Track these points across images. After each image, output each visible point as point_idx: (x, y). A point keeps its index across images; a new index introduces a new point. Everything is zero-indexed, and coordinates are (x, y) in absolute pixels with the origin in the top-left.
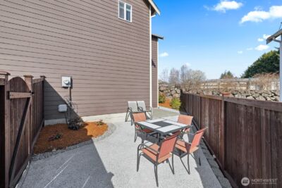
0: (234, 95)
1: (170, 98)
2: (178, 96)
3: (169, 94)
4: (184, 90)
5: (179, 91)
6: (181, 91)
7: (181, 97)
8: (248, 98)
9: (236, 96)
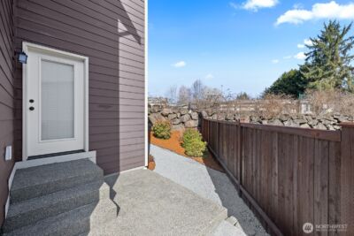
0: (282, 121)
1: (181, 129)
2: (194, 123)
3: (178, 121)
4: (204, 114)
5: (195, 116)
6: (200, 116)
7: (200, 127)
8: (302, 126)
9: (286, 124)
